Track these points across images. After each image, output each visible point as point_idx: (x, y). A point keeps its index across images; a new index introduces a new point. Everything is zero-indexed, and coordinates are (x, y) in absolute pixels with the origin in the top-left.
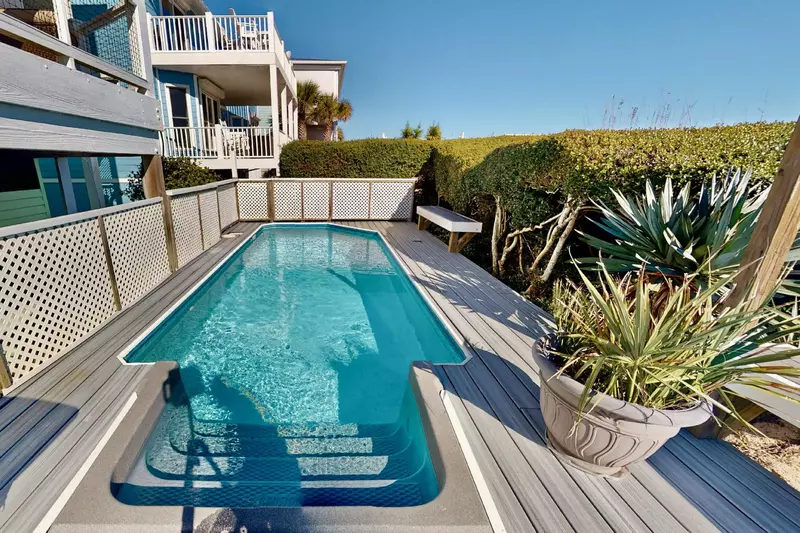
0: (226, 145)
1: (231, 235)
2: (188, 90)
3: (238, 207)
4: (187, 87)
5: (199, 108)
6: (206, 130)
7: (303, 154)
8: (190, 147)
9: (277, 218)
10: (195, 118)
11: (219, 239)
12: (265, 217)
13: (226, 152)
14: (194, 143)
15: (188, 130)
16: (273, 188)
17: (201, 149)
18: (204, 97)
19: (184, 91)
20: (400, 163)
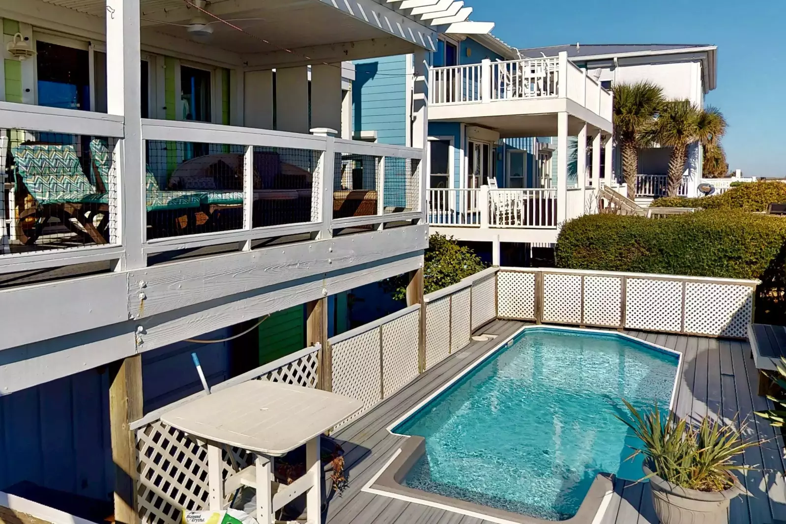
0: (493, 209)
1: (483, 338)
2: (452, 142)
3: (497, 301)
4: (452, 138)
5: (464, 161)
6: (469, 192)
7: (588, 239)
8: (447, 210)
9: (547, 317)
10: (457, 174)
11: (469, 342)
12: (531, 316)
13: (492, 219)
14: (452, 205)
15: (447, 192)
16: (543, 280)
17: (461, 211)
18: (471, 145)
19: (447, 143)
20: (730, 258)
